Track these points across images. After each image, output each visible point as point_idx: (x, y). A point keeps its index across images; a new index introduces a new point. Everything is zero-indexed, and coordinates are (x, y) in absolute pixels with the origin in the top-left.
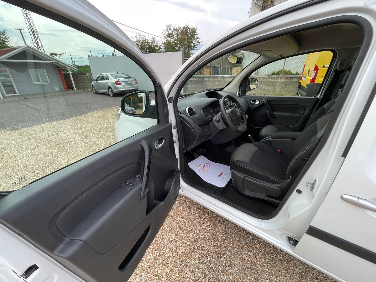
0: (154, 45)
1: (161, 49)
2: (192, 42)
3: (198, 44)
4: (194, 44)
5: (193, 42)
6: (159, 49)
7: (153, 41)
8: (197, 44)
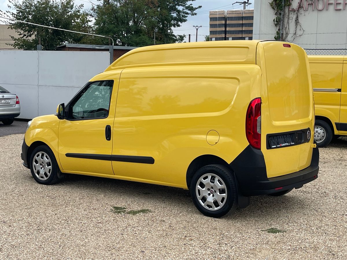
0: (69, 14)
1: (87, 22)
2: (174, 9)
3: (189, 12)
4: (179, 12)
5: (177, 7)
6: (84, 21)
7: (68, 5)
8: (187, 13)
